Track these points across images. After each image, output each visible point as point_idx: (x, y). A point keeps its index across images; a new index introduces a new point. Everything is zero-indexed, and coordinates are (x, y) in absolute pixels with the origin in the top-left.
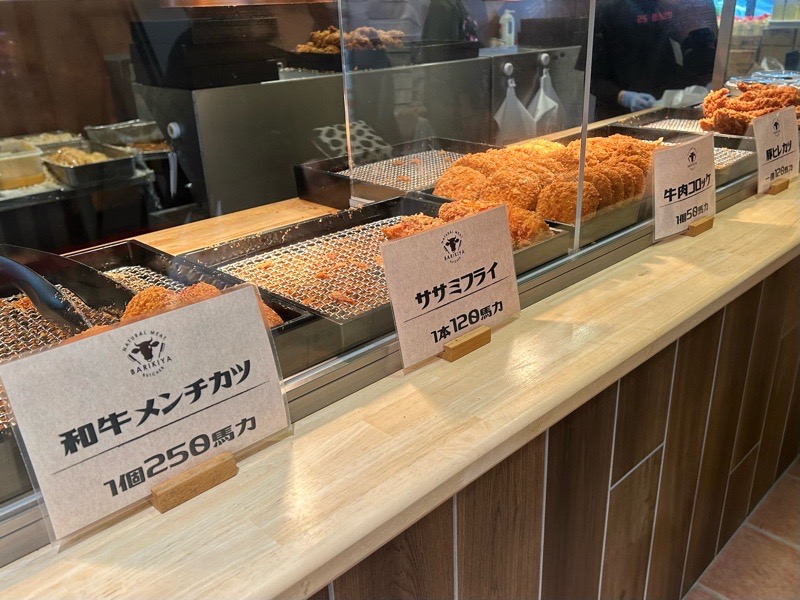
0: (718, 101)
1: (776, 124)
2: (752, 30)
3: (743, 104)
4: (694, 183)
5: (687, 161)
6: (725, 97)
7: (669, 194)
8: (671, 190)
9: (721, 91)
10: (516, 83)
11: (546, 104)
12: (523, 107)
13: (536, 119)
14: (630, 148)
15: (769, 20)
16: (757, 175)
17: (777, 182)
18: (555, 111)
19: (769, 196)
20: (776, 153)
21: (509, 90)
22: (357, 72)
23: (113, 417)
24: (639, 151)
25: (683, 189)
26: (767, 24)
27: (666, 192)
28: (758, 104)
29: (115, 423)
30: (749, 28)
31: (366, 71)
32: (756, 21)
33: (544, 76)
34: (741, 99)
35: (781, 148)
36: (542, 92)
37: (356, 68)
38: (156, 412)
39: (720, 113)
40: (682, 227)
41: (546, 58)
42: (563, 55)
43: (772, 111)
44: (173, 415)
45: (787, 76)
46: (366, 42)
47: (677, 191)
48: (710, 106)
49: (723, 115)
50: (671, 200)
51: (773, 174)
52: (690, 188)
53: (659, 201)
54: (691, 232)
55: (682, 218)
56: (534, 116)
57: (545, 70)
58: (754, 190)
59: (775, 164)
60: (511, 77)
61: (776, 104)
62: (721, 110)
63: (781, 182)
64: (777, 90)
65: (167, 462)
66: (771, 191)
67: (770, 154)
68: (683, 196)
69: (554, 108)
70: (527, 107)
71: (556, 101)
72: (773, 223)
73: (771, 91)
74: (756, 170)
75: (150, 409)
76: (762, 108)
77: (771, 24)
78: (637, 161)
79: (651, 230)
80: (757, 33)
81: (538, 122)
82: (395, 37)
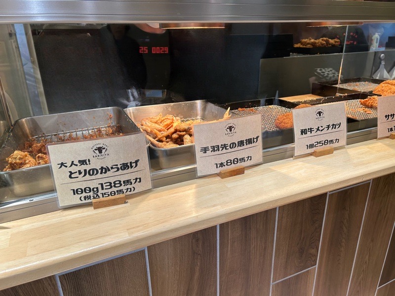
10: (385, 63)
12: (386, 73)
21: (381, 65)
23: (311, 129)
29: (311, 130)
38: (319, 130)
44: (323, 132)
60: (383, 60)
65: (319, 145)
70: (388, 73)
75: (318, 129)
82: (336, 42)
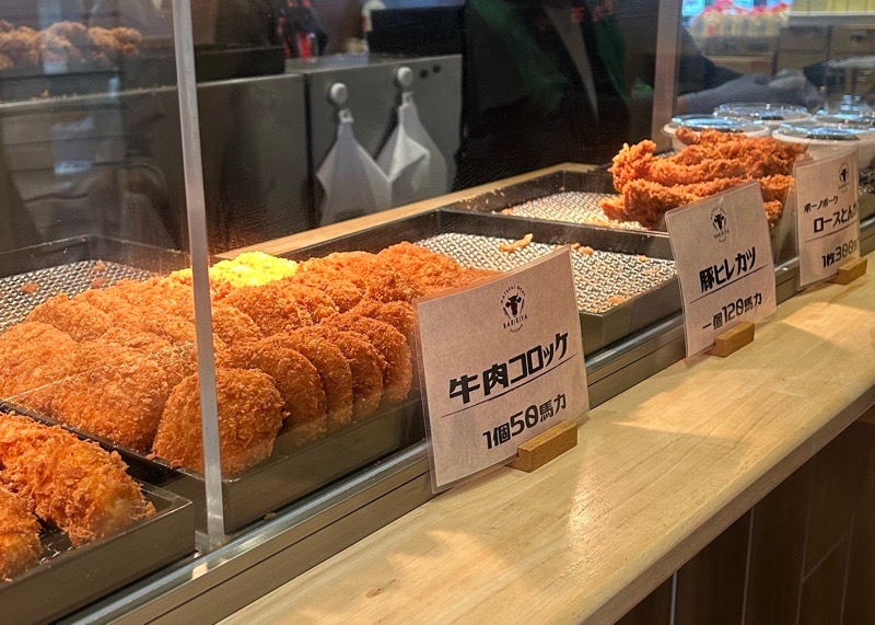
0: (637, 163)
1: (719, 219)
2: (763, 28)
3: (681, 170)
4: (525, 359)
5: (501, 315)
6: (648, 156)
7: (462, 387)
8: (465, 380)
9: (640, 146)
10: (354, 116)
11: (407, 150)
12: (368, 158)
13: (390, 179)
14: (392, 283)
15: (788, 12)
16: (682, 322)
17: (728, 331)
18: (426, 163)
19: (712, 360)
20: (722, 275)
21: (341, 129)
22: (47, 100)
24: (408, 291)
25: (497, 375)
26: (785, 19)
27: (454, 384)
28: (707, 170)
30: (758, 24)
31: (65, 98)
32: (768, 14)
33: (405, 105)
34: (678, 162)
35: (732, 264)
36: (401, 131)
37: (46, 94)
39: (633, 189)
40: (503, 451)
41: (407, 74)
42: (437, 69)
43: (727, 186)
45: (774, 113)
46: (65, 48)
47: (480, 381)
48: (623, 172)
49: (639, 194)
50: (466, 400)
51: (717, 318)
52: (514, 370)
53: (439, 405)
54: (525, 462)
55: (501, 435)
56: (387, 172)
57: (405, 95)
58: (680, 351)
59: (722, 297)
60: (345, 106)
61: (737, 172)
62: (636, 183)
63: (737, 331)
64: (744, 143)
66: (717, 350)
67: (707, 278)
68: (497, 389)
69: (422, 158)
70: (375, 157)
71: (426, 146)
72: (703, 431)
73: (732, 144)
74: (680, 311)
76: (711, 179)
77: (791, 18)
78: (397, 314)
79: (427, 469)
80: (771, 32)
81: (396, 183)
82: (123, 40)
